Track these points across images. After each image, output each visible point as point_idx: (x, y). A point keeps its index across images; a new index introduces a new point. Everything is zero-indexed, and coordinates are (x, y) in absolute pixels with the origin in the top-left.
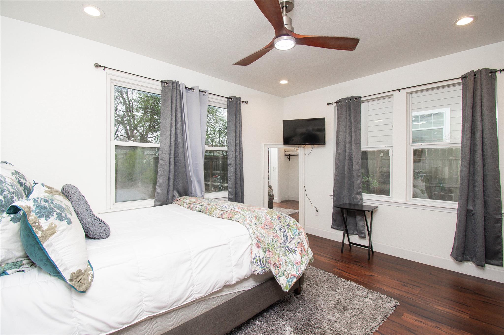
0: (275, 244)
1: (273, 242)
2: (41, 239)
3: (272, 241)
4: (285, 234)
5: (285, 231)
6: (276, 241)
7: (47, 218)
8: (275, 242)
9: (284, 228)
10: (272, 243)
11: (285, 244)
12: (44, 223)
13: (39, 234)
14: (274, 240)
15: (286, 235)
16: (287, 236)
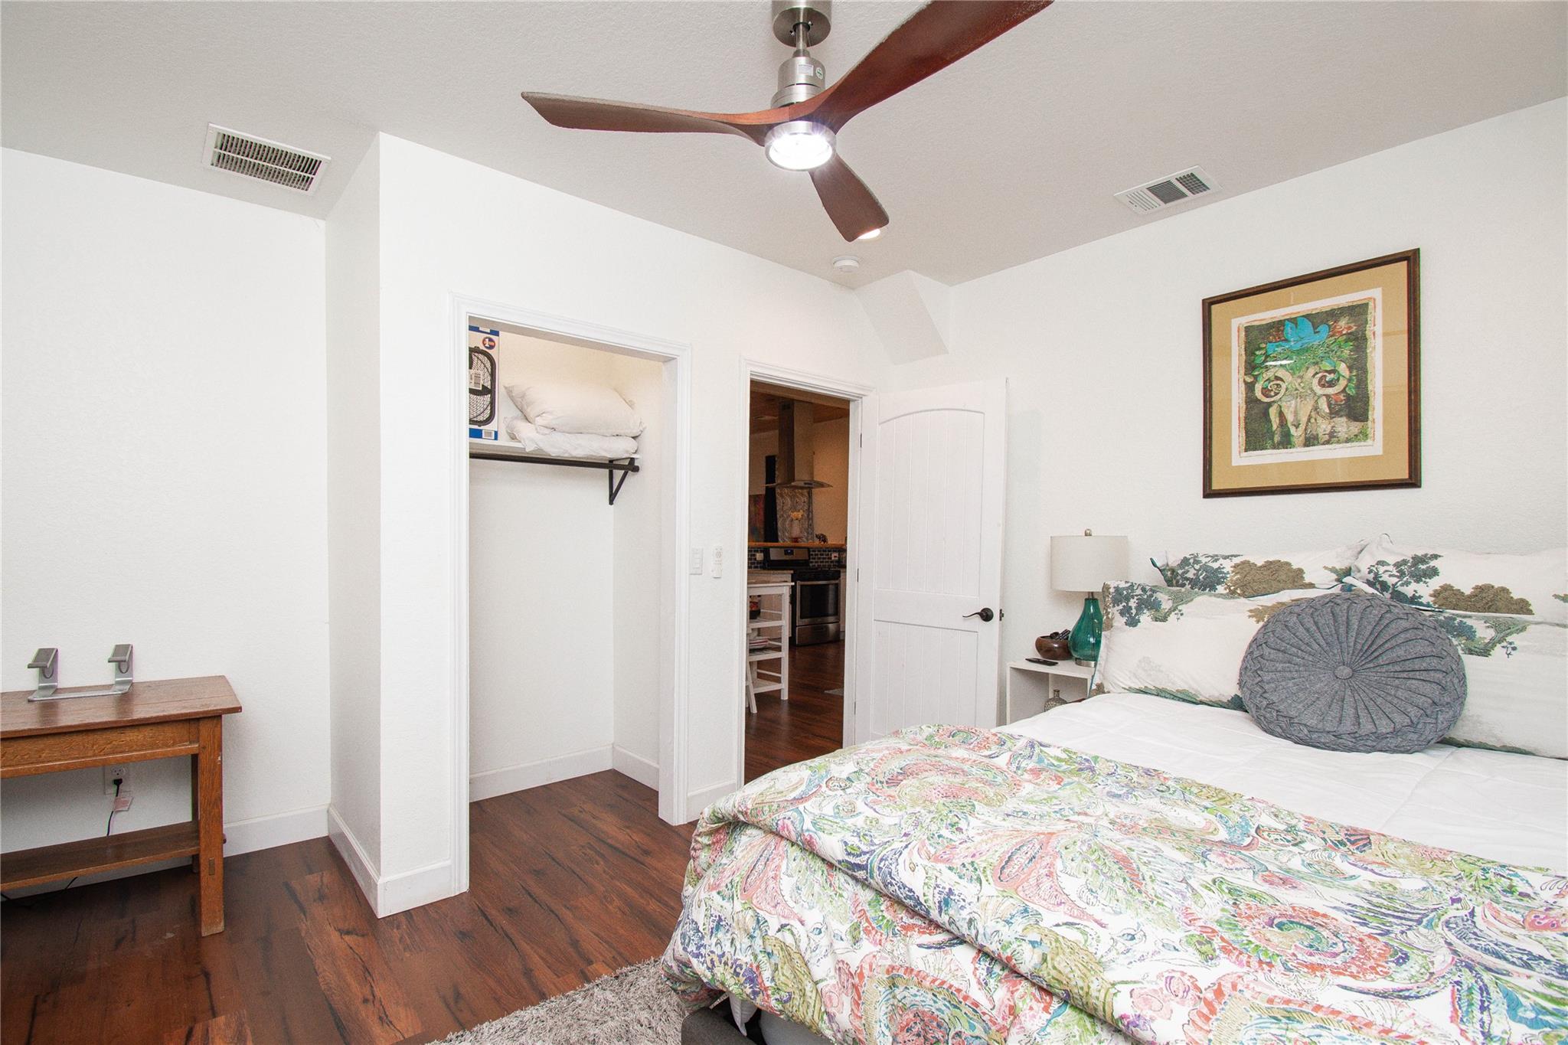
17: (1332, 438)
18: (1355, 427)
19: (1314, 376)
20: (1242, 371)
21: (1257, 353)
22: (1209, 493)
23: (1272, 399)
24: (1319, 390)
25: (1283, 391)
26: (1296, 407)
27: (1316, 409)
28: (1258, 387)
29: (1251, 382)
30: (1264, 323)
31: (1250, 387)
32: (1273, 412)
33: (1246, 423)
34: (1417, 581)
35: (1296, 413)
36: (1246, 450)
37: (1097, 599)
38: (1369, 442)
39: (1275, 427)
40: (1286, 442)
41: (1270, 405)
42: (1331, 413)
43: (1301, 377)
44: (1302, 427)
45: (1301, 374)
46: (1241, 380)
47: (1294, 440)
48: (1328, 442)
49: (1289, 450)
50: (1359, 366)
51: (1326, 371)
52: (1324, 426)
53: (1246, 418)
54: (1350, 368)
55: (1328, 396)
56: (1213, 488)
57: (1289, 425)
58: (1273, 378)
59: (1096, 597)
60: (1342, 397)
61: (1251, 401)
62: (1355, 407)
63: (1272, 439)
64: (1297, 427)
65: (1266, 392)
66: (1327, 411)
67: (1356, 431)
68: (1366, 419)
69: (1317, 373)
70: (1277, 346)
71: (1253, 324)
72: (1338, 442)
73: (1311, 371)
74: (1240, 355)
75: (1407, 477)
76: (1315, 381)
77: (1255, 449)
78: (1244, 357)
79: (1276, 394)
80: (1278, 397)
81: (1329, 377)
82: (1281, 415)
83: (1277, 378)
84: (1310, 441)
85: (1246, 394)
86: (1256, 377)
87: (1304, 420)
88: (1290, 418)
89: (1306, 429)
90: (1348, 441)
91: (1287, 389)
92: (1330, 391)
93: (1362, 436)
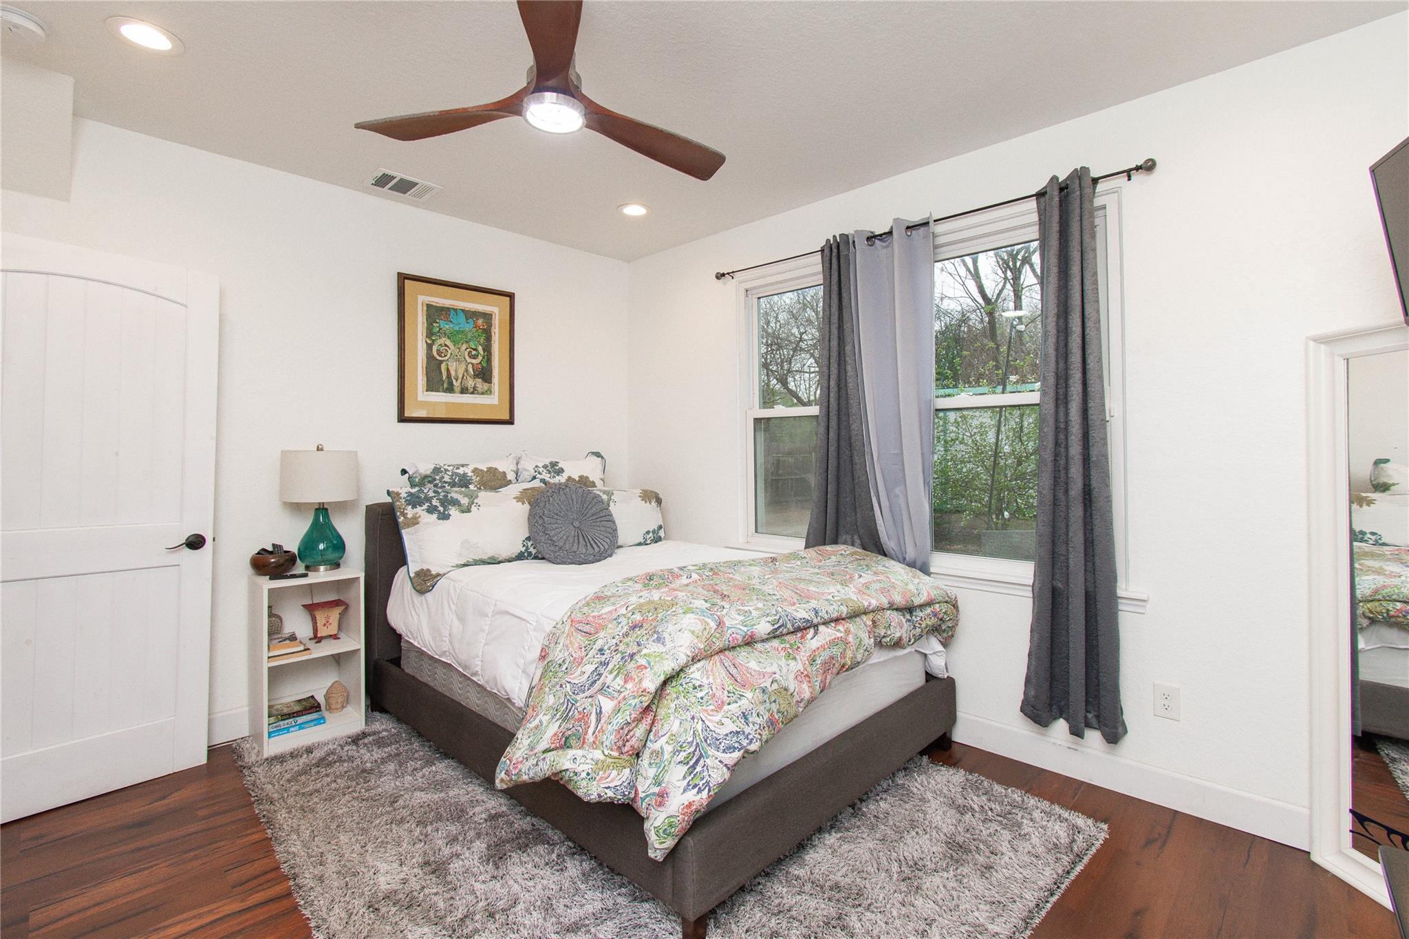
0: (560, 675)
1: (560, 665)
2: (401, 525)
3: (561, 661)
4: (601, 670)
5: (608, 663)
6: (566, 669)
7: (414, 507)
8: (564, 669)
9: (614, 653)
10: (557, 666)
11: (576, 692)
12: (410, 512)
13: (401, 519)
14: (567, 663)
15: (599, 674)
16: (599, 679)
17: (474, 391)
18: (486, 386)
19: (466, 350)
20: (425, 335)
21: (434, 324)
22: (402, 419)
23: (443, 359)
24: (469, 360)
25: (449, 355)
26: (456, 366)
27: (467, 370)
28: (435, 348)
29: (430, 344)
30: (438, 305)
31: (429, 347)
32: (443, 367)
33: (427, 371)
34: (558, 475)
35: (456, 371)
36: (427, 391)
37: (327, 509)
38: (492, 396)
39: (444, 378)
40: (450, 389)
41: (441, 362)
42: (474, 375)
43: (459, 349)
44: (459, 381)
45: (459, 346)
46: (424, 341)
47: (455, 389)
48: (472, 393)
49: (452, 394)
50: (488, 349)
51: (472, 349)
52: (470, 383)
53: (426, 368)
54: (484, 350)
55: (472, 364)
56: (406, 415)
57: (452, 378)
58: (443, 345)
59: (325, 506)
60: (480, 366)
61: (430, 357)
62: (484, 374)
63: (443, 385)
64: (457, 380)
65: (439, 352)
66: (472, 373)
67: (486, 389)
68: (491, 383)
69: (467, 348)
70: (446, 324)
71: (432, 304)
72: (478, 394)
73: (464, 347)
74: (423, 323)
75: (508, 418)
76: (466, 353)
77: (432, 391)
78: (426, 325)
79: (445, 356)
80: (447, 358)
81: (474, 353)
82: (448, 370)
83: (446, 345)
84: (464, 391)
85: (427, 351)
86: (433, 341)
87: (460, 376)
88: (453, 373)
89: (461, 383)
90: (483, 394)
91: (451, 354)
92: (474, 361)
93: (488, 392)
